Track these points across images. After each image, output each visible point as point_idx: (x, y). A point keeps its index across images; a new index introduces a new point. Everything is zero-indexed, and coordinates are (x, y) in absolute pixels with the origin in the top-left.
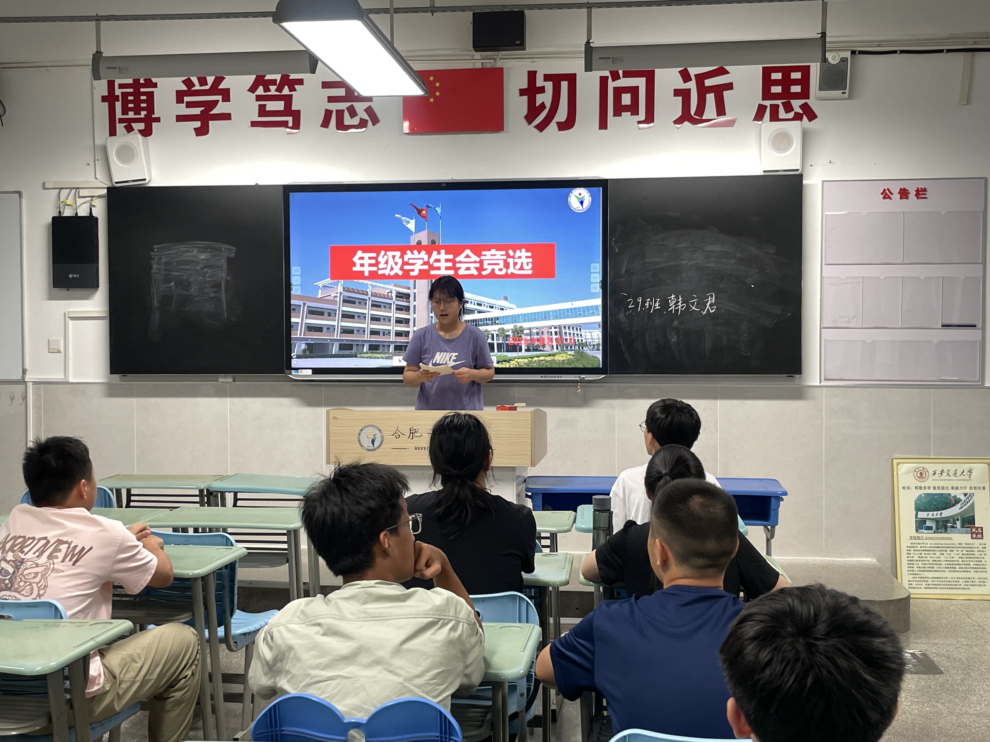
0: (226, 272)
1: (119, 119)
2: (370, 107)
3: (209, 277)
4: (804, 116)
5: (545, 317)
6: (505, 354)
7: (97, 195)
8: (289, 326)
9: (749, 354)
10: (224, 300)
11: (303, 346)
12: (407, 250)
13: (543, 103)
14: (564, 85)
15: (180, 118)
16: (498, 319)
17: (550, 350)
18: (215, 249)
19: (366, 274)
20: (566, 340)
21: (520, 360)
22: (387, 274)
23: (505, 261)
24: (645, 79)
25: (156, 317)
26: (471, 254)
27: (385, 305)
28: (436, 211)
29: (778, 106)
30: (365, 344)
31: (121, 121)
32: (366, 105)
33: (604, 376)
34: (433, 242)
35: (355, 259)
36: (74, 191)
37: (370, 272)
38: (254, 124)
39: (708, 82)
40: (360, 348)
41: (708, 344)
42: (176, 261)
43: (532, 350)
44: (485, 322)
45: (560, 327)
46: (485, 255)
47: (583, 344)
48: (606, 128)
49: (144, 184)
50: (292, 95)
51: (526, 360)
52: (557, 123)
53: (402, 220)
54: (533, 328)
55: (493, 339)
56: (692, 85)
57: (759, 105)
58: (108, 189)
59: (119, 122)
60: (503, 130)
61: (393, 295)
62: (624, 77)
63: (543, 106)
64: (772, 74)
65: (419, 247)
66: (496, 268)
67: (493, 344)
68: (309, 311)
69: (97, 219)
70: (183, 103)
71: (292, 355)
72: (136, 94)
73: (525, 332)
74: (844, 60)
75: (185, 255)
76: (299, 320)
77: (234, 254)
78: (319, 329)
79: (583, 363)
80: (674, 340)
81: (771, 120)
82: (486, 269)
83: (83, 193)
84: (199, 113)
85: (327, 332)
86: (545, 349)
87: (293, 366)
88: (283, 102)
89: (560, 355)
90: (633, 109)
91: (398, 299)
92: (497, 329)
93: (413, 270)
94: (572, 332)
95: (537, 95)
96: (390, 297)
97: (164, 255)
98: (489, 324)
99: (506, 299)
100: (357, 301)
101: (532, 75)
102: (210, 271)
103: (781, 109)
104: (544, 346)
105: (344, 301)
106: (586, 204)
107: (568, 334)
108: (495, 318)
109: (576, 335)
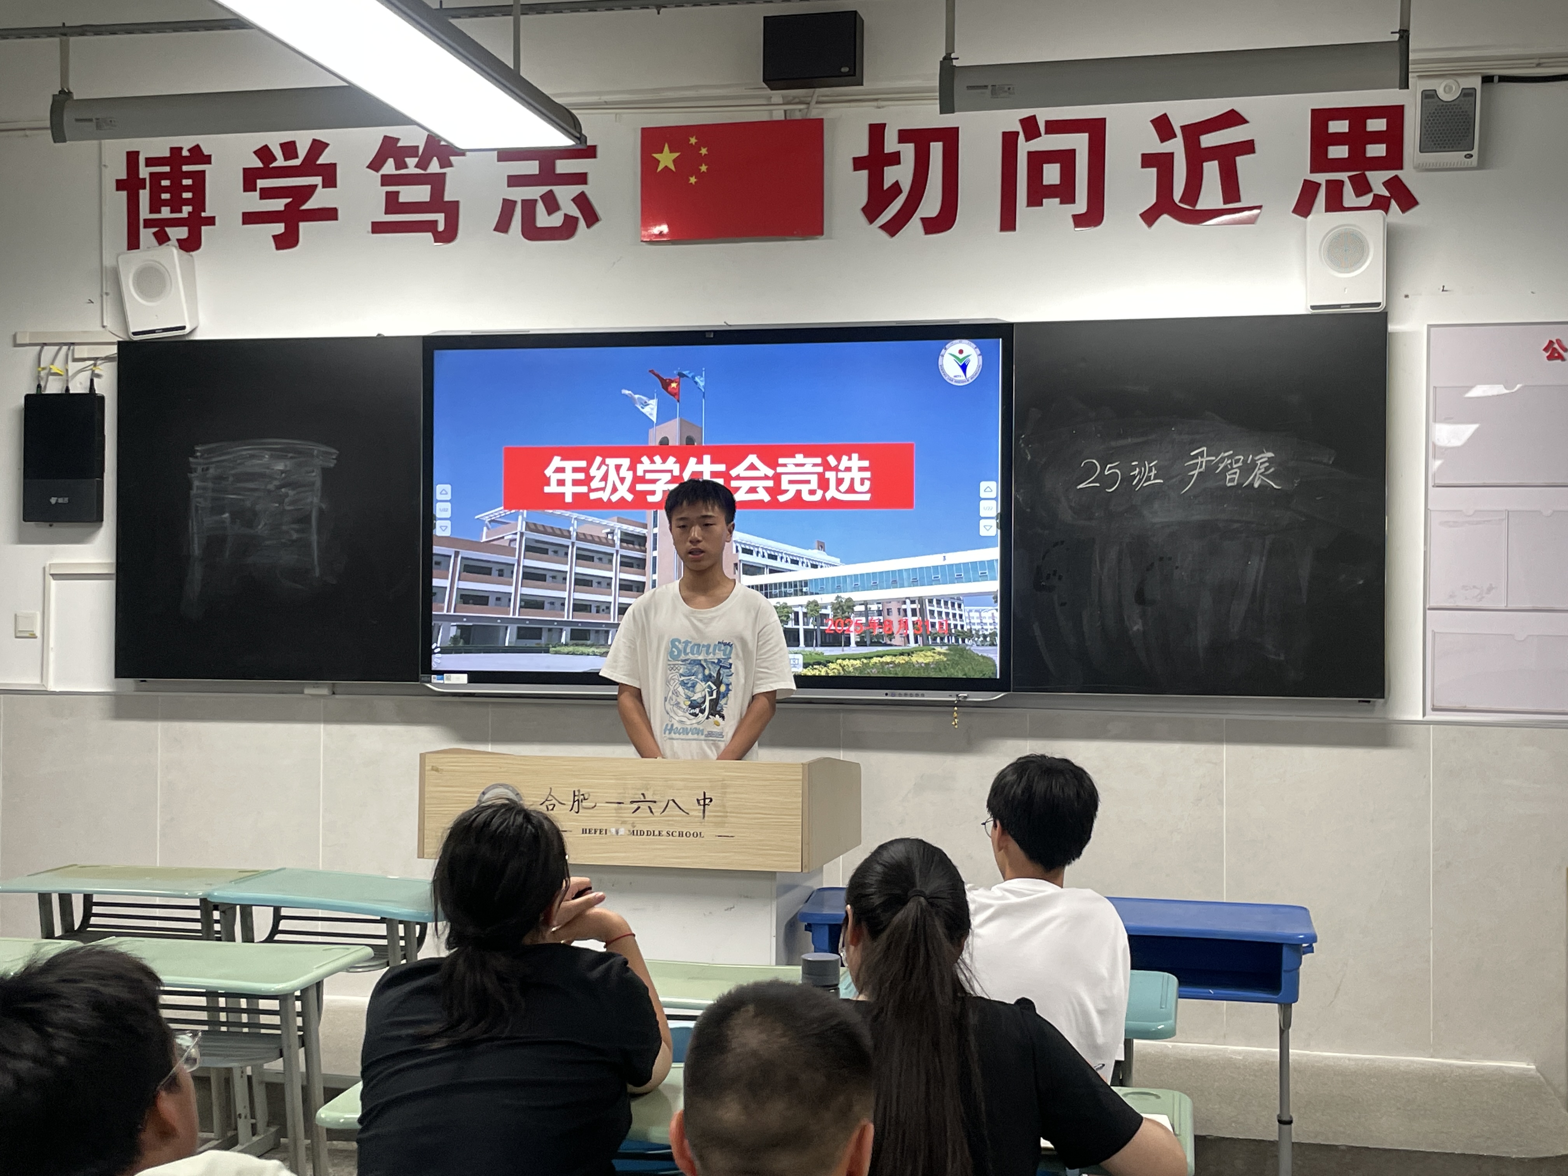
0: (319, 494)
1: (145, 220)
2: (582, 195)
3: (292, 503)
4: (1393, 202)
5: (895, 582)
6: (820, 649)
7: (103, 355)
8: (429, 593)
9: (1282, 658)
10: (315, 545)
11: (453, 632)
12: (642, 456)
13: (897, 182)
14: (936, 149)
15: (250, 218)
16: (806, 583)
17: (903, 644)
18: (300, 453)
19: (569, 499)
20: (933, 625)
21: (846, 662)
22: (605, 499)
23: (821, 477)
24: (1086, 135)
25: (196, 573)
26: (758, 463)
27: (601, 556)
28: (696, 383)
29: (1342, 183)
30: (565, 628)
31: (148, 223)
32: (576, 190)
33: (1003, 694)
34: (690, 441)
35: (549, 472)
36: (65, 348)
37: (575, 495)
38: (378, 228)
39: (1208, 140)
40: (555, 635)
41: (1202, 638)
42: (234, 475)
43: (868, 643)
44: (783, 589)
45: (921, 600)
46: (785, 465)
47: (964, 633)
48: (1013, 228)
49: (184, 335)
50: (444, 174)
51: (858, 662)
52: (923, 219)
53: (634, 399)
54: (872, 602)
55: (797, 622)
56: (1176, 146)
57: (1305, 181)
58: (119, 344)
59: (145, 227)
60: (822, 233)
61: (615, 538)
62: (1047, 133)
63: (896, 189)
64: (1331, 123)
65: (664, 449)
66: (805, 488)
67: (798, 630)
68: (465, 565)
69: (102, 398)
70: (255, 190)
71: (434, 646)
72: (176, 175)
73: (857, 608)
74: (1468, 94)
75: (249, 463)
76: (447, 583)
77: (335, 461)
78: (481, 600)
79: (963, 670)
80: (1137, 627)
81: (1328, 210)
82: (786, 491)
83: (81, 352)
84: (282, 208)
85: (496, 605)
86: (893, 642)
87: (435, 667)
88: (429, 187)
89: (921, 654)
90: (1065, 192)
91: (625, 545)
92: (805, 603)
93: (653, 493)
94: (944, 610)
95: (885, 168)
96: (611, 542)
97: (212, 463)
98: (790, 595)
99: (821, 547)
100: (551, 549)
101: (877, 132)
102: (291, 493)
103: (1348, 189)
104: (891, 636)
105: (529, 549)
106: (972, 369)
107: (936, 614)
108: (801, 582)
109: (951, 616)
